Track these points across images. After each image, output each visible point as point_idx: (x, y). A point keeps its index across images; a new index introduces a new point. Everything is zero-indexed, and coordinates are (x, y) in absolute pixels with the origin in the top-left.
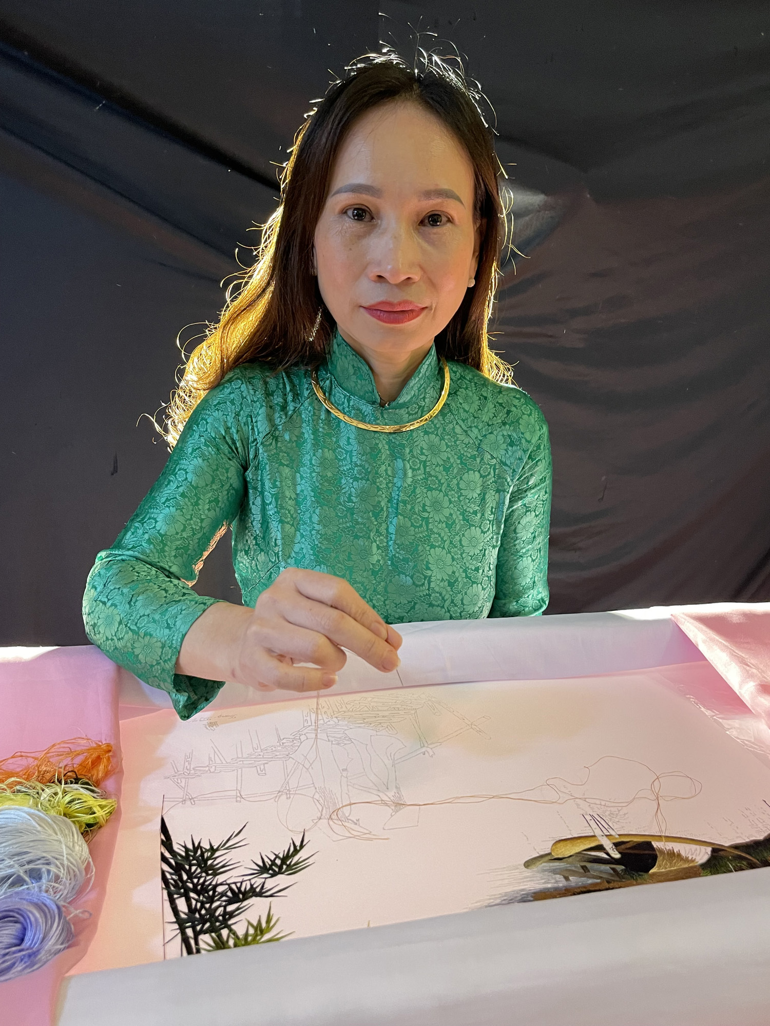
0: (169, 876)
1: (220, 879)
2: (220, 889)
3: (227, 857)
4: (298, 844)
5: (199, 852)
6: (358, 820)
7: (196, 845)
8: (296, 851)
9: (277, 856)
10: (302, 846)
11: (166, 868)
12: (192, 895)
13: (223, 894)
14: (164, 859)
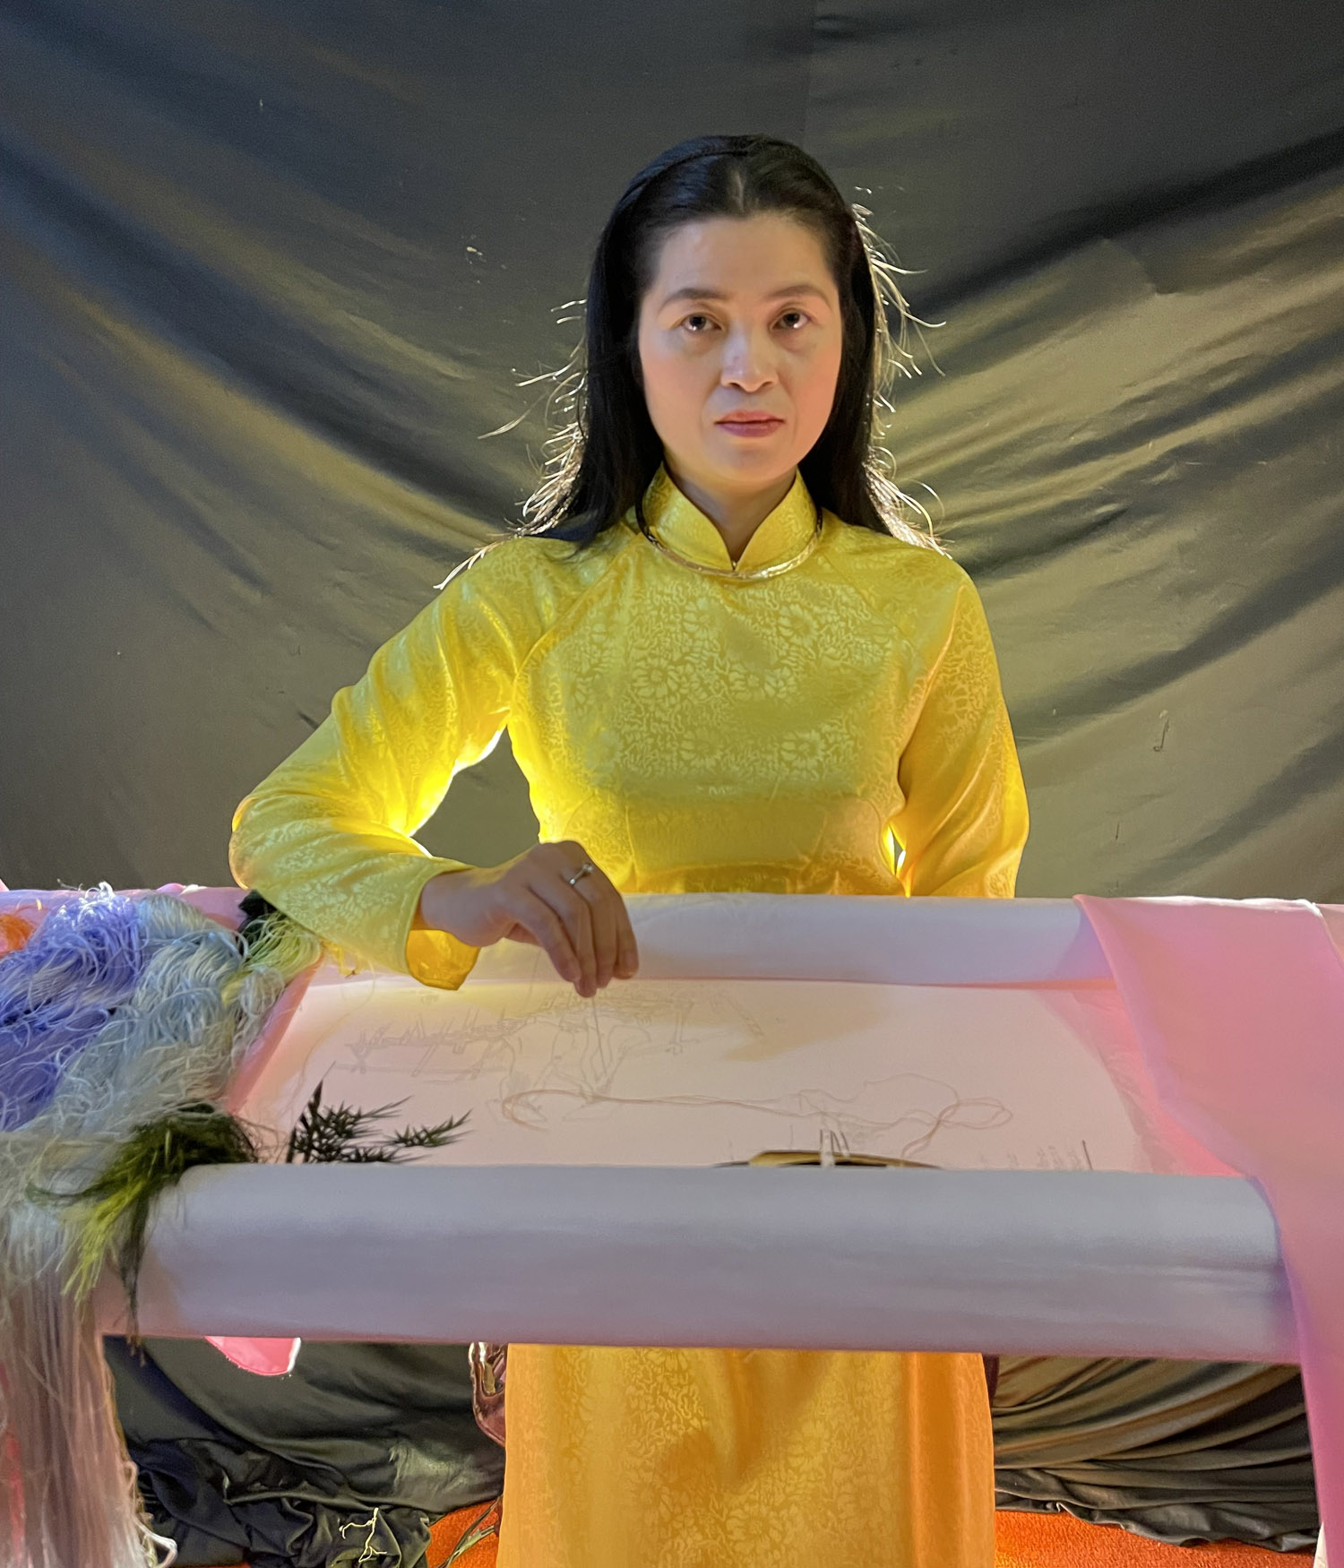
0: (298, 1134)
1: (351, 1142)
2: (345, 1151)
3: (370, 1125)
4: (456, 1121)
5: (342, 1117)
6: (540, 1107)
7: (345, 1108)
8: (450, 1127)
9: (425, 1130)
10: (460, 1123)
11: (301, 1127)
12: (314, 1153)
13: (348, 1156)
14: (303, 1120)
